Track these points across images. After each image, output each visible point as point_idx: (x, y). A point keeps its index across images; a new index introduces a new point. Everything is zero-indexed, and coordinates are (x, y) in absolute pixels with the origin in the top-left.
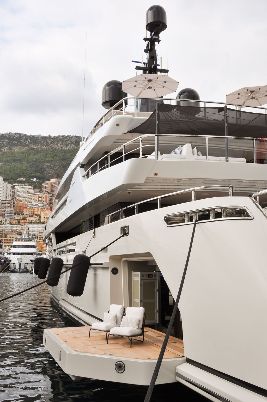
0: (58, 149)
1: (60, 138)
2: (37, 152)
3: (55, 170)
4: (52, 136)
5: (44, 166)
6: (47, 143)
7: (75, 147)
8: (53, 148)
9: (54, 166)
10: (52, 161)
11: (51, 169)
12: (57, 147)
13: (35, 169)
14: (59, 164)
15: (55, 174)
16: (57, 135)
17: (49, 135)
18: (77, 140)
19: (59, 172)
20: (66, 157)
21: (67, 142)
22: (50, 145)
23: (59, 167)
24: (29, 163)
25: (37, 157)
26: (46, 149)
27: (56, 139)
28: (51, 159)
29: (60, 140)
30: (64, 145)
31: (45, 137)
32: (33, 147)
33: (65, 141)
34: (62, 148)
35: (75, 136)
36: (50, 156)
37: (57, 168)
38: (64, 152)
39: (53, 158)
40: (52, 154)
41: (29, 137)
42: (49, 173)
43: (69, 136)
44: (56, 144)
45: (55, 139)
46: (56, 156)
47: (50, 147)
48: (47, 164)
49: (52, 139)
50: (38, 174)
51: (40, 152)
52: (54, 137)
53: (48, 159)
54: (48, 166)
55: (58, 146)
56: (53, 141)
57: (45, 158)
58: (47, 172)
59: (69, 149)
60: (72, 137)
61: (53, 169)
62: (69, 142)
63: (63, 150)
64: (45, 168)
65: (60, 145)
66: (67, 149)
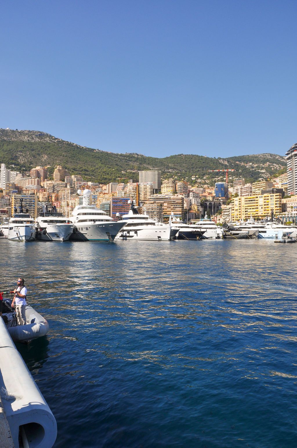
0: (26, 142)
1: (26, 132)
2: (9, 143)
3: (27, 158)
4: (19, 130)
5: (17, 155)
6: (16, 136)
7: (40, 140)
8: (21, 140)
9: (26, 155)
10: (23, 151)
11: (23, 157)
12: (24, 140)
13: (10, 157)
14: (30, 153)
15: (28, 162)
17: (17, 130)
18: (40, 134)
19: (31, 160)
20: (34, 148)
21: (32, 136)
22: (19, 138)
23: (30, 156)
24: (4, 152)
25: (10, 147)
26: (16, 141)
28: (22, 149)
29: (27, 134)
30: (30, 138)
31: (13, 131)
32: (5, 138)
33: (31, 135)
34: (28, 140)
35: (39, 131)
36: (21, 147)
38: (32, 144)
39: (23, 148)
40: (22, 145)
42: (22, 161)
43: (33, 131)
44: (23, 137)
45: (22, 133)
46: (25, 146)
47: (19, 139)
48: (19, 153)
49: (20, 132)
50: (14, 161)
51: (12, 143)
53: (19, 149)
54: (20, 155)
55: (26, 139)
56: (20, 135)
57: (17, 148)
58: (20, 160)
59: (35, 142)
60: (36, 132)
61: (25, 157)
62: (34, 136)
63: (30, 142)
64: (18, 157)
65: (27, 138)
66: (33, 141)
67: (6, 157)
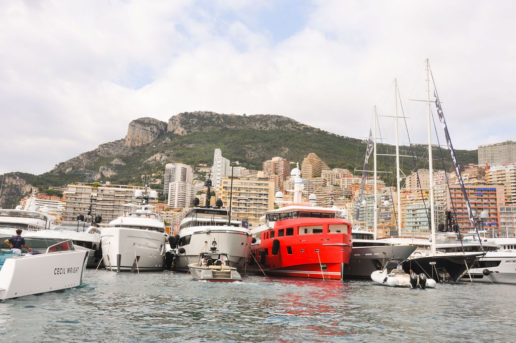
0: (257, 130)
1: (257, 117)
2: (234, 132)
3: (258, 153)
4: (247, 115)
5: (244, 148)
6: (243, 123)
7: (278, 128)
8: (251, 128)
9: (257, 149)
10: (252, 142)
11: (253, 151)
12: (255, 128)
14: (262, 146)
16: (254, 114)
17: (244, 114)
18: (278, 120)
20: (269, 138)
21: (267, 122)
22: (247, 125)
24: (226, 144)
25: (234, 137)
26: (243, 129)
27: (252, 119)
28: (252, 140)
29: (259, 120)
30: (264, 125)
31: (239, 117)
32: (228, 127)
33: (265, 121)
34: (261, 128)
35: (276, 116)
36: (250, 137)
37: (260, 150)
38: (266, 133)
39: (253, 139)
40: (252, 135)
41: (222, 116)
42: (251, 156)
43: (268, 115)
44: (253, 124)
46: (256, 136)
47: (247, 127)
48: (247, 146)
49: (248, 118)
50: (239, 157)
51: (237, 133)
52: (250, 116)
53: (248, 140)
54: (248, 148)
55: (257, 126)
56: (250, 121)
57: (244, 139)
58: (248, 155)
59: (270, 130)
60: (272, 116)
61: (255, 151)
62: (269, 122)
63: (263, 131)
64: (245, 151)
65: (259, 125)
66: (268, 129)
67: (228, 150)
